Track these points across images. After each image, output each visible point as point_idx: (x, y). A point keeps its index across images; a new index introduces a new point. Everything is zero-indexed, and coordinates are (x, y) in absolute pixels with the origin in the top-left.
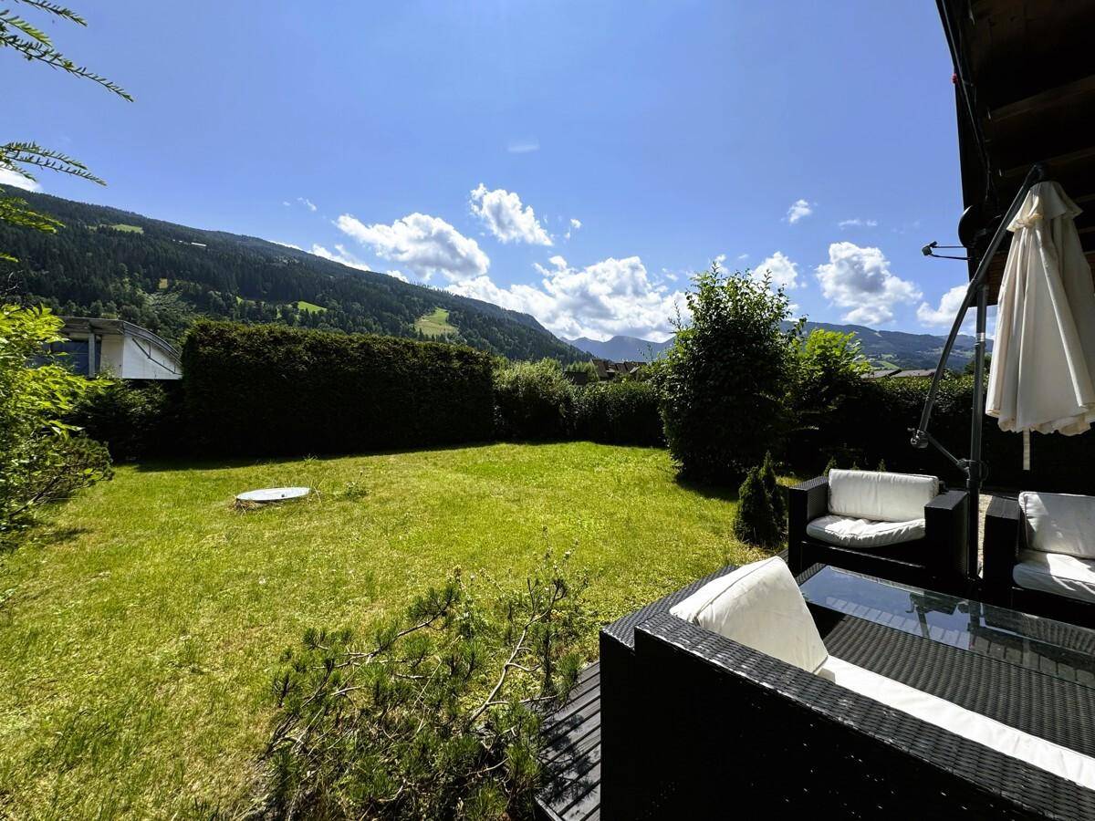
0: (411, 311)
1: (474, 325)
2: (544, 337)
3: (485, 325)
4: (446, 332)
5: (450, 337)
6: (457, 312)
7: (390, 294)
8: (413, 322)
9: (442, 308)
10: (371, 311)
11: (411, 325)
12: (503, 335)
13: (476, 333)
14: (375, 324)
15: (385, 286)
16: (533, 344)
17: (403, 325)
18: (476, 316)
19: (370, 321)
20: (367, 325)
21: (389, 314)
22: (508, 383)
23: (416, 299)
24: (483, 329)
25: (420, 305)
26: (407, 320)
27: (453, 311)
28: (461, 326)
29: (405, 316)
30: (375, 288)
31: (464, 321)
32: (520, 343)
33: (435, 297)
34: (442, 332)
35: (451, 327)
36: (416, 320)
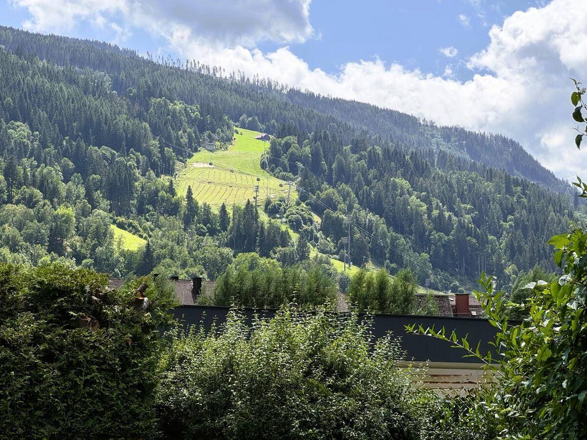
0: (167, 141)
1: (344, 175)
2: (550, 201)
3: (372, 173)
4: (262, 196)
5: (273, 210)
6: (292, 139)
7: (111, 98)
8: (169, 170)
9: (252, 127)
10: (57, 144)
11: (164, 180)
12: (426, 200)
13: (346, 196)
14: (66, 181)
15: (99, 73)
16: (518, 224)
17: (142, 179)
18: (347, 148)
19: (55, 173)
20: (43, 185)
21: (106, 150)
22: (201, 382)
23: (179, 106)
24: (368, 183)
25: (192, 122)
26: (154, 166)
27: (281, 135)
28: (305, 177)
29: (148, 153)
30: (72, 81)
31: (314, 165)
32: (477, 222)
33: (233, 100)
34: (250, 195)
35: (275, 182)
36: (178, 165)
